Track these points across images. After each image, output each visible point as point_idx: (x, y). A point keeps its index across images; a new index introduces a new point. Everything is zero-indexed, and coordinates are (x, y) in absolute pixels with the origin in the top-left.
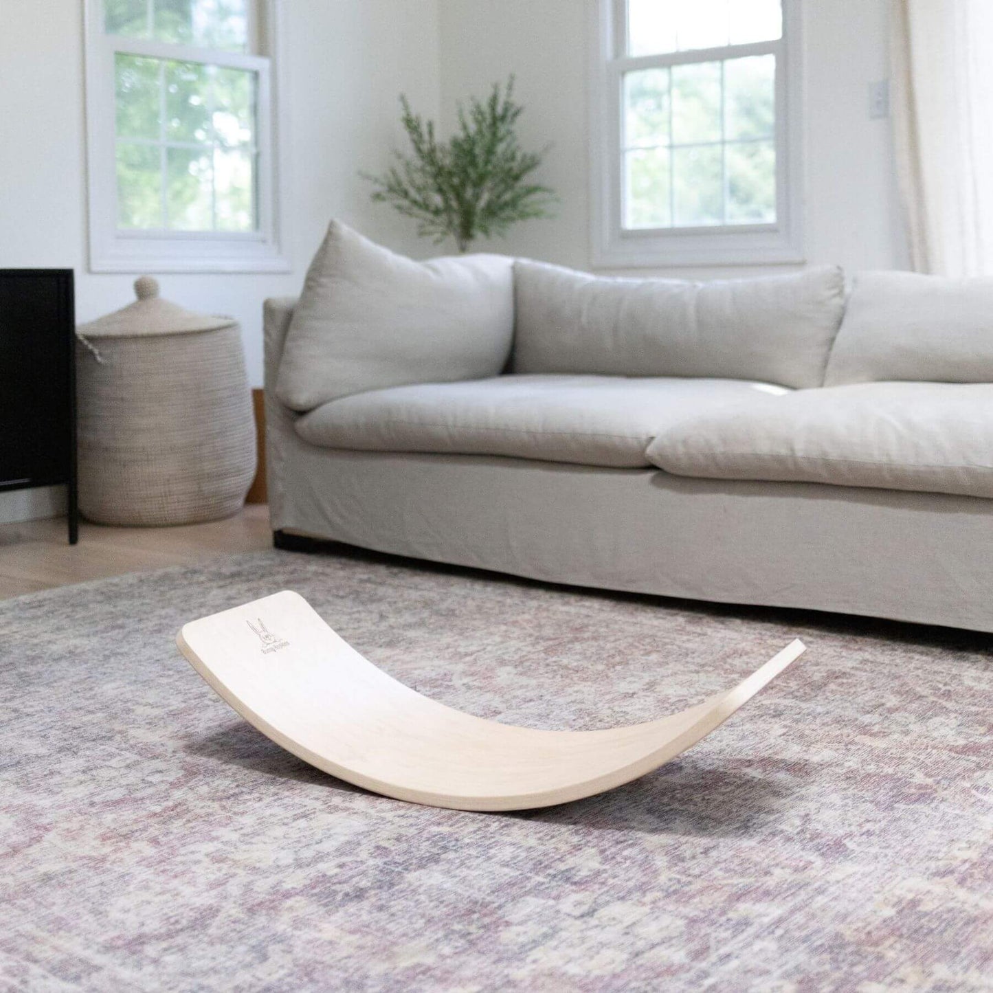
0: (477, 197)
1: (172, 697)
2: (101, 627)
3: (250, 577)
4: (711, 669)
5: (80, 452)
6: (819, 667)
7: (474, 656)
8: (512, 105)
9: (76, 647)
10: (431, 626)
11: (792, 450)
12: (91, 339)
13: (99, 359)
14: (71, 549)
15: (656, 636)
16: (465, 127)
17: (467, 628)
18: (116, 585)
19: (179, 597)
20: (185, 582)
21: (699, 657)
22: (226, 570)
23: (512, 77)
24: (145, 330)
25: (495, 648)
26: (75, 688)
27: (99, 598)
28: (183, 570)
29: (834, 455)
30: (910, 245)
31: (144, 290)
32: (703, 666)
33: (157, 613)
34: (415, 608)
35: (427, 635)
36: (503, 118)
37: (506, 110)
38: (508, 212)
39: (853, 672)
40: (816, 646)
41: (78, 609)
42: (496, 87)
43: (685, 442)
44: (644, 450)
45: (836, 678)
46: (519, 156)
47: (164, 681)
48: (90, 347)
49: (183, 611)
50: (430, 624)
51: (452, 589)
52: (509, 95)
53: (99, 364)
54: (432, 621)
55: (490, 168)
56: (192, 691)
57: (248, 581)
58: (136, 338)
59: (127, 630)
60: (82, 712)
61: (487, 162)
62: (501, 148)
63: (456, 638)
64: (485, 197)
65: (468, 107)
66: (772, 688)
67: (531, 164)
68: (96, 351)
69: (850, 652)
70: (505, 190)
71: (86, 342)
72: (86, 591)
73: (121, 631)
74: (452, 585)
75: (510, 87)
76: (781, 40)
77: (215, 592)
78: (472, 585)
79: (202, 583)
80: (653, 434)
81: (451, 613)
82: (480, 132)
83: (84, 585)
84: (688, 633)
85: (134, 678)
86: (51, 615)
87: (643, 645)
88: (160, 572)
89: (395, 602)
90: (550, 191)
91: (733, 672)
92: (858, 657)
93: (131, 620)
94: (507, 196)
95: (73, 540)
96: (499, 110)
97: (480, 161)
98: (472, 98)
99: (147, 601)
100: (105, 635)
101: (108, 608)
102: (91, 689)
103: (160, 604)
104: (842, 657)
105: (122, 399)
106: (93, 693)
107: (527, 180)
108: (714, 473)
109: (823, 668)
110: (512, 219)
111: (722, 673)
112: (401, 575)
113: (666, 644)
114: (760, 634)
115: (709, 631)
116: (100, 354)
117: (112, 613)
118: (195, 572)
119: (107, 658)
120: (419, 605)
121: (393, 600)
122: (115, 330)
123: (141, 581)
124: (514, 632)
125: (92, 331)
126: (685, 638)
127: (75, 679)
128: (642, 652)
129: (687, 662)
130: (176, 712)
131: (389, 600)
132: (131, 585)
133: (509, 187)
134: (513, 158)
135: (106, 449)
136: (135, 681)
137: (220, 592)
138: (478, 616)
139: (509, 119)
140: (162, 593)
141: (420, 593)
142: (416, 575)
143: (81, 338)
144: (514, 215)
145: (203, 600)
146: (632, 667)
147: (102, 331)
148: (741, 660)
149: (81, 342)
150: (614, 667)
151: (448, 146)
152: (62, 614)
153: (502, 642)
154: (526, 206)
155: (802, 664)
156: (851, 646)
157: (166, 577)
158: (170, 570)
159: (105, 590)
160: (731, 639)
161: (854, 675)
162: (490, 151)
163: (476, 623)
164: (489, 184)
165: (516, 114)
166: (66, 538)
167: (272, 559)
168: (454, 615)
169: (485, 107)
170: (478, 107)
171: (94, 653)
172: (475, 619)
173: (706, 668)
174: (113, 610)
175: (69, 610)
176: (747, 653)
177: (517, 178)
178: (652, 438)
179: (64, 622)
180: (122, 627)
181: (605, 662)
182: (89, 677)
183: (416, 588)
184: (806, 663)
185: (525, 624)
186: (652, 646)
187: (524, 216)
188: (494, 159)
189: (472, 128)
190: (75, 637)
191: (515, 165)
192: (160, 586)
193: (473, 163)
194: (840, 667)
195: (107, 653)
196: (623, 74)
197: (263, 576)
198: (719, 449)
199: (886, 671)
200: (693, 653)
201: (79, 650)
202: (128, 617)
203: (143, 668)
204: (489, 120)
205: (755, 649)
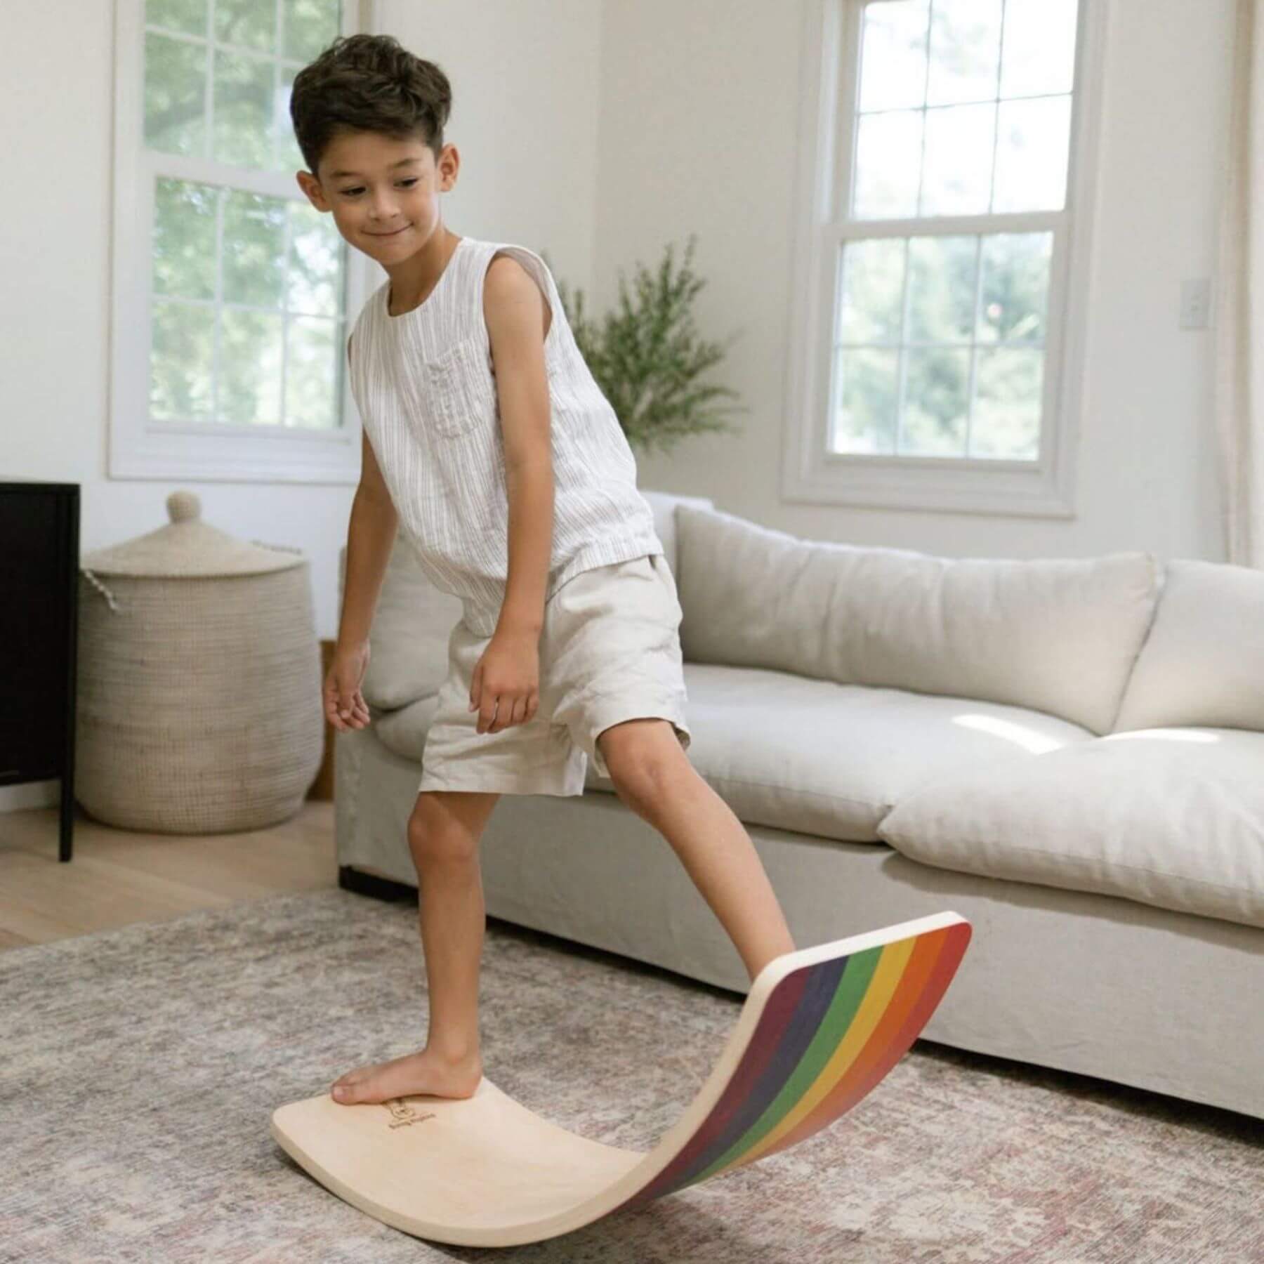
0: (637, 398)
1: (165, 1195)
2: (81, 1032)
3: (303, 943)
4: (968, 1183)
5: (81, 730)
6: (1127, 1191)
7: (617, 1133)
8: (690, 276)
9: (40, 1073)
10: (555, 1063)
11: (1103, 852)
12: (101, 577)
13: (113, 605)
14: (61, 868)
15: (881, 1106)
16: (626, 303)
17: (607, 1071)
18: (113, 947)
19: (199, 977)
20: (211, 947)
21: (948, 1155)
22: (271, 927)
23: (693, 239)
24: (176, 571)
25: (648, 1116)
26: (26, 1164)
27: (88, 971)
28: (211, 923)
29: (1164, 868)
30: (1225, 510)
31: (179, 511)
32: (956, 1175)
33: (165, 1008)
34: (532, 1023)
35: (548, 1082)
36: (677, 293)
37: (682, 282)
38: (676, 421)
39: (1179, 1204)
40: (1115, 1142)
41: (55, 991)
42: (670, 249)
43: (940, 821)
44: (875, 824)
45: (1158, 1216)
46: (695, 344)
47: (158, 1156)
48: (102, 588)
49: (203, 1005)
50: (555, 1057)
51: (583, 986)
52: (687, 263)
53: (113, 612)
54: (555, 1051)
55: (655, 359)
56: (198, 1182)
57: (300, 949)
58: (165, 580)
59: (118, 1040)
60: (27, 1221)
61: (651, 352)
62: (672, 333)
63: (591, 1090)
64: (647, 397)
65: (632, 274)
66: (1065, 1234)
67: (710, 357)
68: (109, 594)
69: (1169, 1159)
70: (674, 390)
71: (95, 582)
72: (70, 956)
73: (108, 1041)
74: (583, 978)
75: (690, 252)
76: (1063, 211)
77: (250, 969)
78: (612, 979)
79: (234, 949)
80: (891, 801)
81: (582, 1037)
82: (645, 309)
83: (67, 945)
84: (930, 1102)
85: (113, 1147)
86: (14, 1002)
87: (864, 1124)
88: (177, 925)
89: (503, 1008)
90: (736, 395)
91: (1001, 1193)
92: (1181, 1171)
93: (125, 1020)
94: (677, 398)
95: (65, 855)
96: (673, 282)
97: (644, 350)
98: (638, 264)
99: (153, 981)
100: (83, 1049)
101: (97, 992)
102: (48, 1168)
103: (172, 991)
104: (1158, 1169)
105: (142, 663)
106: (50, 1176)
107: (704, 378)
108: (977, 867)
109: (1136, 1194)
110: (683, 432)
111: (986, 1193)
112: (512, 953)
113: (896, 1125)
114: (1031, 1110)
115: (956, 1099)
116: (115, 599)
117: (101, 1002)
118: (226, 927)
119: (81, 1097)
120: (536, 1016)
121: (502, 1002)
122: (135, 566)
123: (150, 940)
124: (674, 1084)
125: (104, 568)
126: (924, 1112)
127: (27, 1145)
128: (863, 1140)
129: (933, 1167)
130: (170, 1231)
131: (495, 1001)
132: (135, 948)
133: (679, 386)
134: (687, 346)
135: (118, 728)
136: (116, 1155)
137: (260, 968)
138: (620, 1046)
139: (685, 294)
140: (178, 965)
141: (538, 990)
142: (534, 954)
143: (89, 575)
144: (686, 426)
145: (231, 985)
146: (851, 1172)
147: (118, 567)
148: (1009, 1166)
149: (88, 581)
150: (824, 1170)
151: (602, 327)
152: (30, 1000)
153: (658, 1105)
154: (703, 414)
155: (1102, 1181)
156: (1168, 1143)
157: (186, 935)
158: (191, 921)
159: (97, 955)
160: (991, 1119)
161: (1181, 1213)
162: (657, 338)
163: (620, 1060)
164: (652, 379)
165: (694, 290)
166: (55, 850)
167: (334, 908)
168: (587, 1041)
169: (655, 276)
170: (644, 275)
171: (63, 1086)
172: (617, 1052)
173: (962, 1182)
174: (102, 997)
175: (41, 993)
176: (1018, 1152)
177: (691, 374)
178: (890, 808)
179: (29, 1018)
180: (110, 1034)
181: (811, 1158)
182: (50, 1141)
183: (531, 979)
184: (1107, 1180)
185: (688, 1065)
186: (877, 1126)
187: (697, 427)
188: (662, 348)
189: (636, 304)
190: (43, 1050)
191: (689, 357)
192: (176, 951)
193: (635, 350)
194: (1157, 1193)
195: (82, 1088)
196: (843, 243)
197: (320, 942)
198: (989, 839)
199: (1228, 1204)
200: (939, 1146)
201: (42, 1081)
202: (123, 1014)
203: (131, 1125)
204: (657, 295)
205: (1029, 1144)
